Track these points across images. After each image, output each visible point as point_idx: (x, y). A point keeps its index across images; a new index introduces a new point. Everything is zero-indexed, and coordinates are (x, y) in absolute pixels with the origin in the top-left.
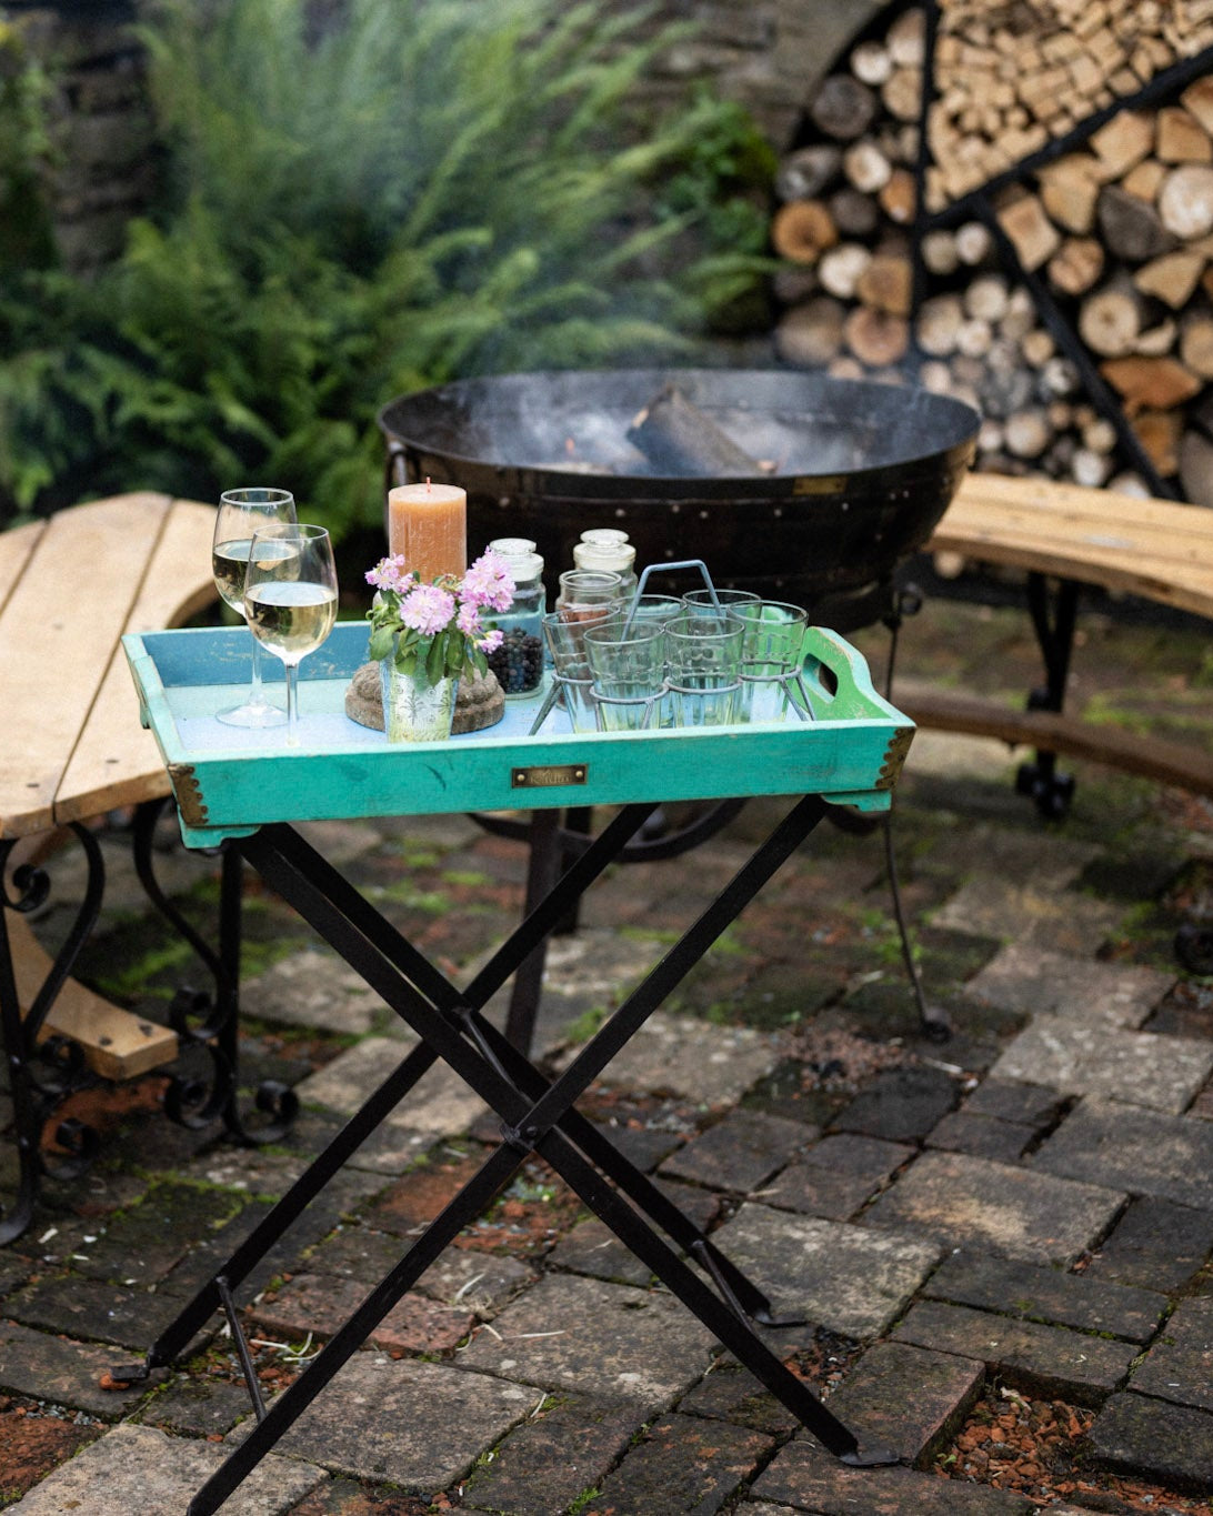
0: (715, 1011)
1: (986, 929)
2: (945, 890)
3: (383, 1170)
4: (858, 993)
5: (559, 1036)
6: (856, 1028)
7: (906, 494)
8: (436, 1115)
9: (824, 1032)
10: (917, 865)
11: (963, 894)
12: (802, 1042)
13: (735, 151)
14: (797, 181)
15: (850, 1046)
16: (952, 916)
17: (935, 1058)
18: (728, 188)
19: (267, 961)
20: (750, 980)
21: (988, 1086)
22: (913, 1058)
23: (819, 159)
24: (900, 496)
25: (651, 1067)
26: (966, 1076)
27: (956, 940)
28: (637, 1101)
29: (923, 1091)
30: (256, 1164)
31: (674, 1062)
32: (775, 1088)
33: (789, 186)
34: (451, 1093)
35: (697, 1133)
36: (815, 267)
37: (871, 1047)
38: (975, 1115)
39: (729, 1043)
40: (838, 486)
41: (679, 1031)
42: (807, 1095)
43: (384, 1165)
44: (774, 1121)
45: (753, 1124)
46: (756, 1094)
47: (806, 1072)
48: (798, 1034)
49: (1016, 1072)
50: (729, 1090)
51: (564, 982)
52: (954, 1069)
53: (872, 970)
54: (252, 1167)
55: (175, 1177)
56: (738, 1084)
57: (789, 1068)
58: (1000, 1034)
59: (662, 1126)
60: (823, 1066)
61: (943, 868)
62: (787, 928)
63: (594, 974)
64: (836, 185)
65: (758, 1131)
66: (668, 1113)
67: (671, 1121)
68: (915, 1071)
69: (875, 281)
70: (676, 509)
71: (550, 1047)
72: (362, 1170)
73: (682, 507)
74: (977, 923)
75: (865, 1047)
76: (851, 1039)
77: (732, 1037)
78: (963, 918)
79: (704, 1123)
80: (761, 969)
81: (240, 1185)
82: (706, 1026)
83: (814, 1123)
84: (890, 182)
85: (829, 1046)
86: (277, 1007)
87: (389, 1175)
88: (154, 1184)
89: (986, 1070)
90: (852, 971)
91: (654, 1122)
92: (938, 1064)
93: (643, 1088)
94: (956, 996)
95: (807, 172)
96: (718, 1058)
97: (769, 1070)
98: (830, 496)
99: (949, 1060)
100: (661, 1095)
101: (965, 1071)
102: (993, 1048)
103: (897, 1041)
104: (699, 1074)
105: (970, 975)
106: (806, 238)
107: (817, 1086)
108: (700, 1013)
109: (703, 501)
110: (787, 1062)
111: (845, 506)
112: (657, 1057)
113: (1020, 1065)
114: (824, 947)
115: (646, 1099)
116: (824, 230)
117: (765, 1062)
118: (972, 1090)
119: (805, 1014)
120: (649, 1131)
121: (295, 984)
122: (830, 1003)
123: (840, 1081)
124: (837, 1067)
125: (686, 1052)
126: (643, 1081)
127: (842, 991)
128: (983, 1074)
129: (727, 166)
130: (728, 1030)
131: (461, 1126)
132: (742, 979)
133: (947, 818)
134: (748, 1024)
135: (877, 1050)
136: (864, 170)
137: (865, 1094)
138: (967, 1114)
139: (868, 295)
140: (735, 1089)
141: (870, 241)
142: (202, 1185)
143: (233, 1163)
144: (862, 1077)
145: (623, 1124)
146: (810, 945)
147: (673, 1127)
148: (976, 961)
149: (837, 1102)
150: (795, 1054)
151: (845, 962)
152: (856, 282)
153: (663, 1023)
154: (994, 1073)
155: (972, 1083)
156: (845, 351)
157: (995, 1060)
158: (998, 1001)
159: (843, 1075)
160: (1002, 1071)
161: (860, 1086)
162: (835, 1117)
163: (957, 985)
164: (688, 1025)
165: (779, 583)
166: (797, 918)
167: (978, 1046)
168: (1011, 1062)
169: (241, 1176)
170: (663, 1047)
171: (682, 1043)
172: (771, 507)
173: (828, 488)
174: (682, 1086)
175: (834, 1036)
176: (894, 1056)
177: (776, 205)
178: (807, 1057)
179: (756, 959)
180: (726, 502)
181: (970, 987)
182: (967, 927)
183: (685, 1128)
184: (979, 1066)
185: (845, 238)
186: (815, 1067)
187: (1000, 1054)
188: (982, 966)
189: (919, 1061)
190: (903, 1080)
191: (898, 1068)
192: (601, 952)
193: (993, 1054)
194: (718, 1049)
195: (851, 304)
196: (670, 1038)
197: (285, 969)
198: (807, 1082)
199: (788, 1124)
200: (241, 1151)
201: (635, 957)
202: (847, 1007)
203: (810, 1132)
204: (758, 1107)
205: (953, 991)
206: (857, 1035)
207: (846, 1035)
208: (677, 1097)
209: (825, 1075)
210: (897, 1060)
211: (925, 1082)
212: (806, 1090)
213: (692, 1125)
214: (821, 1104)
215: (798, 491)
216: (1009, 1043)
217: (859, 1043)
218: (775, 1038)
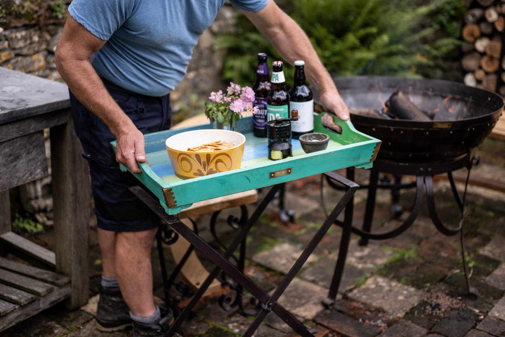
0: (403, 280)
1: (497, 257)
2: (486, 240)
3: (283, 330)
4: (451, 277)
5: (353, 284)
6: (447, 291)
7: (474, 129)
8: (305, 310)
9: (436, 292)
10: (479, 230)
11: (492, 243)
12: (429, 295)
13: (455, 9)
14: (470, 18)
15: (444, 298)
16: (486, 251)
17: (471, 306)
18: (452, 19)
19: (272, 246)
20: (418, 269)
21: (487, 319)
22: (464, 305)
23: (477, 12)
24: (471, 130)
25: (378, 299)
26: (480, 314)
27: (486, 260)
28: (371, 311)
29: (464, 319)
30: (245, 323)
31: (386, 298)
32: (416, 312)
33: (468, 19)
34: (312, 302)
35: (387, 328)
36: (474, 43)
37: (451, 300)
38: (480, 330)
39: (405, 292)
40: (449, 126)
41: (390, 286)
42: (427, 316)
43: (284, 328)
44: (413, 325)
45: (406, 326)
46: (410, 314)
47: (428, 307)
48: (428, 291)
49: (497, 315)
50: (401, 311)
51: (359, 263)
52: (477, 311)
53: (457, 269)
54: (242, 324)
55: (219, 325)
56: (405, 309)
57: (423, 304)
58: (495, 298)
59: (375, 323)
60: (434, 304)
61: (487, 232)
62: (433, 249)
63: (369, 261)
64: (482, 20)
65: (407, 329)
66: (379, 318)
67: (379, 322)
68: (463, 310)
69: (491, 48)
70: (392, 130)
71: (348, 288)
72: (276, 329)
73: (394, 129)
74: (494, 254)
75: (448, 299)
76: (445, 295)
77: (407, 290)
78: (490, 251)
79: (390, 324)
80: (422, 265)
81: (237, 331)
82: (399, 285)
83: (426, 328)
84: (498, 20)
85: (437, 297)
86: (270, 263)
87: (284, 332)
88: (211, 326)
89: (487, 312)
90: (450, 269)
91: (374, 322)
92: (472, 308)
93: (374, 307)
94: (482, 281)
95: (473, 16)
96: (401, 298)
97: (416, 304)
98: (446, 129)
99: (476, 307)
100: (379, 310)
101: (480, 312)
102: (491, 304)
103: (460, 298)
104: (393, 303)
105: (489, 274)
106: (472, 34)
107: (430, 313)
108: (399, 280)
109: (402, 128)
110: (422, 302)
111: (451, 132)
112: (381, 295)
113: (499, 312)
114: (444, 258)
115: (374, 311)
116: (477, 32)
117: (415, 301)
118: (481, 320)
119: (432, 284)
120: (371, 325)
121: (278, 255)
122: (442, 280)
123: (438, 312)
124: (437, 306)
125: (391, 294)
126: (374, 304)
127: (446, 276)
128: (486, 314)
129: (453, 13)
130: (406, 287)
131: (312, 316)
132: (415, 269)
133: (491, 214)
134: (413, 286)
135: (452, 301)
136: (490, 16)
137: (445, 318)
138: (478, 330)
139: (488, 52)
140: (403, 311)
141: (490, 36)
142: (225, 329)
143: (237, 322)
144: (446, 311)
145: (364, 321)
146: (439, 257)
147: (379, 325)
148: (491, 269)
149: (436, 320)
150: (426, 299)
151: (448, 265)
152: (485, 48)
153: (386, 282)
154: (490, 314)
155: (482, 317)
156: (480, 67)
157: (491, 309)
158: (496, 285)
159: (440, 310)
160: (492, 314)
161: (444, 314)
162: (434, 325)
163: (483, 277)
164: (394, 284)
165: (427, 155)
166: (437, 247)
167: (486, 302)
168: (496, 310)
169: (238, 327)
170: (384, 291)
171: (390, 291)
172: (425, 131)
173: (445, 126)
174: (386, 308)
175: (439, 294)
176: (457, 304)
177: (464, 24)
178: (429, 301)
179: (420, 261)
180: (409, 129)
181: (488, 279)
182: (490, 255)
183: (383, 325)
184: (485, 311)
185: (483, 35)
186: (431, 305)
187: (493, 306)
188: (493, 271)
189: (465, 307)
190: (459, 313)
191: (458, 309)
192: (374, 253)
193: (491, 306)
194: (401, 294)
195: (483, 54)
196: (387, 288)
197: (277, 249)
198: (427, 311)
199: (418, 327)
200: (242, 317)
201: (384, 256)
202: (446, 282)
203: (424, 331)
204: (409, 319)
205: (482, 279)
206: (447, 294)
207: (443, 294)
208: (384, 312)
209: (433, 308)
210: (458, 306)
211: (466, 315)
212: (426, 314)
213: (386, 325)
214: (430, 320)
215: (434, 127)
216: (496, 303)
217: (447, 297)
218: (421, 292)
